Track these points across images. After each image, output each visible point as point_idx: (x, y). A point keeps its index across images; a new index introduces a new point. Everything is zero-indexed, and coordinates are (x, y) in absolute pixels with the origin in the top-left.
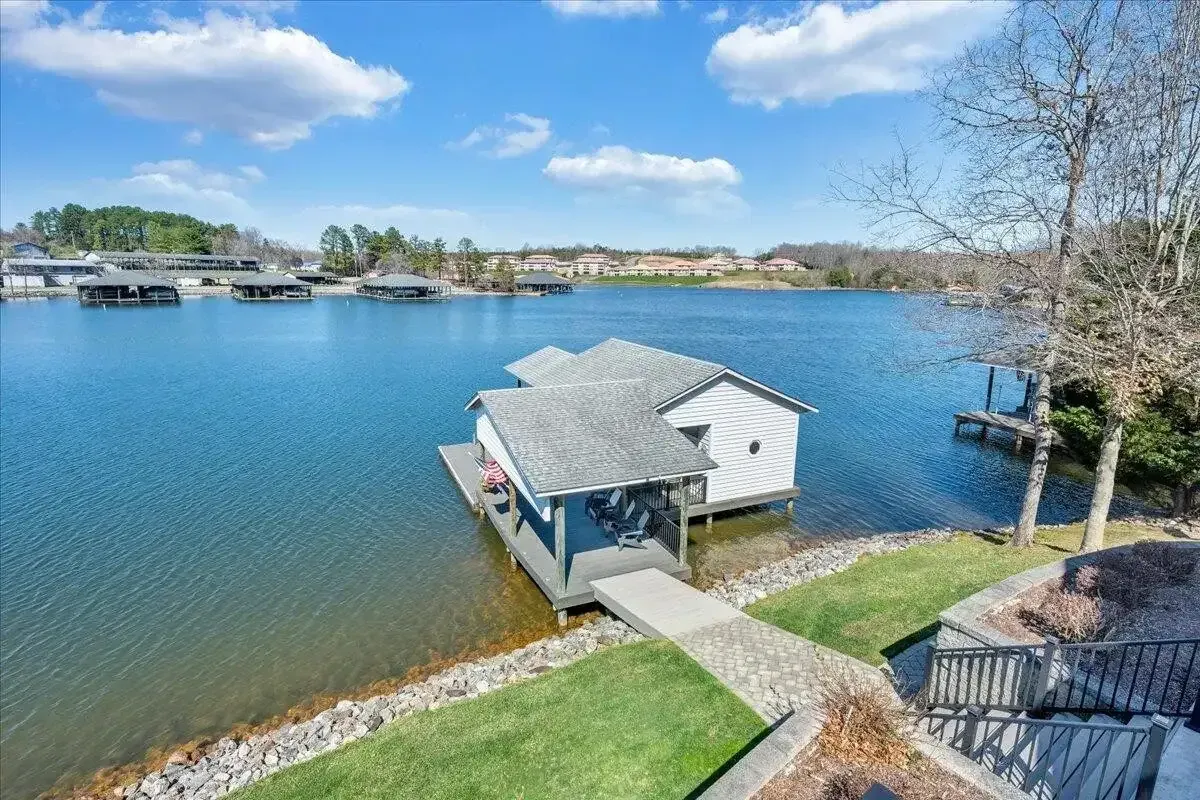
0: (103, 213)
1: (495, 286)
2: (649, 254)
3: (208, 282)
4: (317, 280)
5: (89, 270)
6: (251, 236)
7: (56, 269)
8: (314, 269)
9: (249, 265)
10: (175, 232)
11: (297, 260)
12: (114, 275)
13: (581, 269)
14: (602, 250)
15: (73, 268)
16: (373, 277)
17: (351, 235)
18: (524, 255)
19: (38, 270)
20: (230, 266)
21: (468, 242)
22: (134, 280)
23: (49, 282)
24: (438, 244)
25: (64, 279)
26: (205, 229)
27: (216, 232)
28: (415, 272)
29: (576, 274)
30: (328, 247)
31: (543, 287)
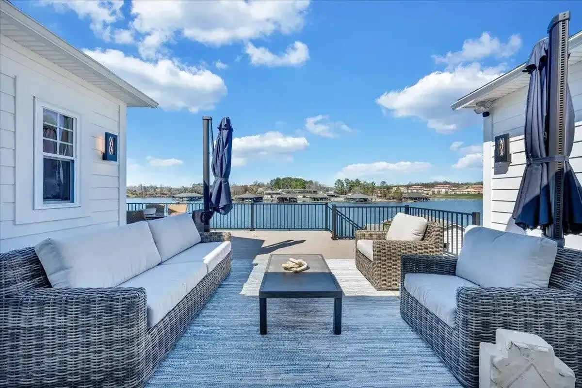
0: (284, 179)
1: (394, 198)
2: (475, 184)
3: (304, 197)
4: (332, 196)
5: (279, 194)
6: (316, 183)
7: (273, 193)
8: (332, 193)
9: (315, 192)
10: (298, 183)
11: (328, 190)
12: (284, 195)
13: (436, 191)
14: (447, 183)
15: (276, 193)
16: (350, 195)
17: (344, 182)
18: (408, 186)
19: (270, 194)
20: (310, 192)
21: (384, 183)
22: (288, 196)
23: (272, 197)
24: (373, 184)
25: (274, 196)
26: (305, 182)
27: (308, 183)
28: (364, 193)
29: (433, 193)
30: (337, 186)
31: (415, 199)
